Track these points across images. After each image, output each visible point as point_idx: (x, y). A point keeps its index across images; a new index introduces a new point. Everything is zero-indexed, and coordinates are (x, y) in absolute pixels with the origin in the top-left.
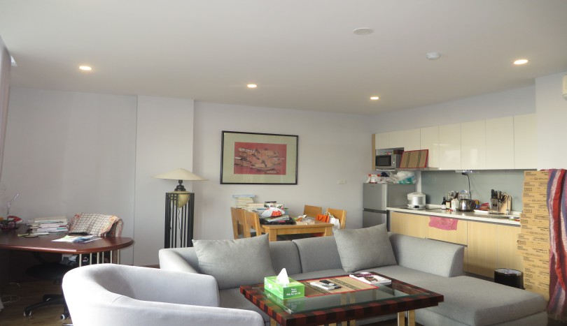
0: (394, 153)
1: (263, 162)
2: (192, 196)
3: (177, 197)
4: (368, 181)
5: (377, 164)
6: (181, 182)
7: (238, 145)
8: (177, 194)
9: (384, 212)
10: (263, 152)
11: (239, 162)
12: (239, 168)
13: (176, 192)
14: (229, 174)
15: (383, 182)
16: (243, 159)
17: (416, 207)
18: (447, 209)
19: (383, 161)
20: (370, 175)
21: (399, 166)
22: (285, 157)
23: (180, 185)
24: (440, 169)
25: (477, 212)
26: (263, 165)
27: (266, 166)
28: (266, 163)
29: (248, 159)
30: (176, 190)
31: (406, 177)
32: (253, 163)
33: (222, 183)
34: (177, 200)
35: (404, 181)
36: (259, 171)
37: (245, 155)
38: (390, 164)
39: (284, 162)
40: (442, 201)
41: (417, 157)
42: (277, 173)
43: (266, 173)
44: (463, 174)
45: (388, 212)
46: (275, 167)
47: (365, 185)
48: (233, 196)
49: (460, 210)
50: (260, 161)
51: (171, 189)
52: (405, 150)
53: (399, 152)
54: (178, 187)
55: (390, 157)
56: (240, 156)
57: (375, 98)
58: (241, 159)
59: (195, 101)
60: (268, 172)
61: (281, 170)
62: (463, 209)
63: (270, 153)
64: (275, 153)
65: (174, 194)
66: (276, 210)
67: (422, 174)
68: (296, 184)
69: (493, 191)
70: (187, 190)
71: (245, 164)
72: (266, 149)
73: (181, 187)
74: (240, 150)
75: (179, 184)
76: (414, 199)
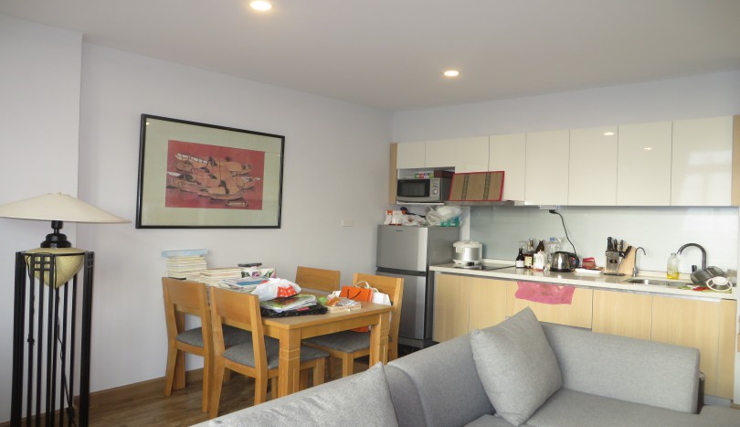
0: (436, 176)
1: (223, 184)
2: (89, 259)
3: (53, 263)
4: (387, 223)
5: (400, 193)
6: (57, 225)
7: (176, 147)
8: (53, 257)
9: (421, 274)
10: (223, 163)
11: (177, 183)
12: (177, 197)
13: (46, 251)
14: (156, 208)
15: (414, 223)
16: (186, 176)
17: (470, 264)
18: (526, 267)
19: (411, 188)
20: (390, 212)
21: (445, 197)
22: (261, 176)
23: (56, 234)
24: (526, 204)
25: (579, 271)
26: (222, 191)
27: (227, 192)
28: (228, 187)
29: (194, 176)
30: (46, 245)
31: (453, 216)
32: (204, 185)
33: (139, 225)
34: (52, 271)
35: (449, 221)
36: (214, 202)
37: (188, 169)
38: (427, 194)
39: (260, 185)
40: (517, 254)
41: (483, 183)
42: (247, 207)
43: (227, 207)
44: (552, 212)
45: (429, 275)
46: (245, 195)
47: (381, 228)
48: (164, 254)
49: (554, 270)
50: (218, 182)
51: (32, 243)
52: (457, 171)
53: (446, 175)
54: (49, 237)
55: (427, 182)
56: (178, 171)
57: (451, 73)
58: (180, 177)
59: (85, 39)
60: (231, 204)
61: (252, 201)
62: (560, 267)
63: (235, 167)
64: (244, 168)
65: (43, 256)
66: (285, 283)
67: (472, 211)
68: (279, 227)
69: (610, 239)
70: (74, 245)
71: (188, 186)
72: (228, 159)
73: (57, 238)
74: (180, 157)
75: (52, 231)
76: (465, 253)
